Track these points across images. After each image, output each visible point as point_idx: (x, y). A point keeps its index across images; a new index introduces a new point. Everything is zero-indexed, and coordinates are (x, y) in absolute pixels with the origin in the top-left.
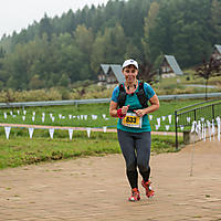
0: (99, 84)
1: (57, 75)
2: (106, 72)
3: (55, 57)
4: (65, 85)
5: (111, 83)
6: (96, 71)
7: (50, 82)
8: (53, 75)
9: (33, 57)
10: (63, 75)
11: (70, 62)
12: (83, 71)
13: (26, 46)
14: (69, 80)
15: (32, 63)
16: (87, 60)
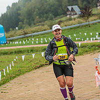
0: (68, 16)
1: (47, 15)
2: (70, 10)
3: (45, 6)
4: (51, 19)
5: (74, 15)
6: (66, 10)
7: (44, 19)
8: (45, 15)
9: (35, 8)
10: (50, 15)
11: (52, 8)
12: (60, 11)
13: (30, 3)
14: (53, 16)
15: (34, 11)
16: (60, 5)
